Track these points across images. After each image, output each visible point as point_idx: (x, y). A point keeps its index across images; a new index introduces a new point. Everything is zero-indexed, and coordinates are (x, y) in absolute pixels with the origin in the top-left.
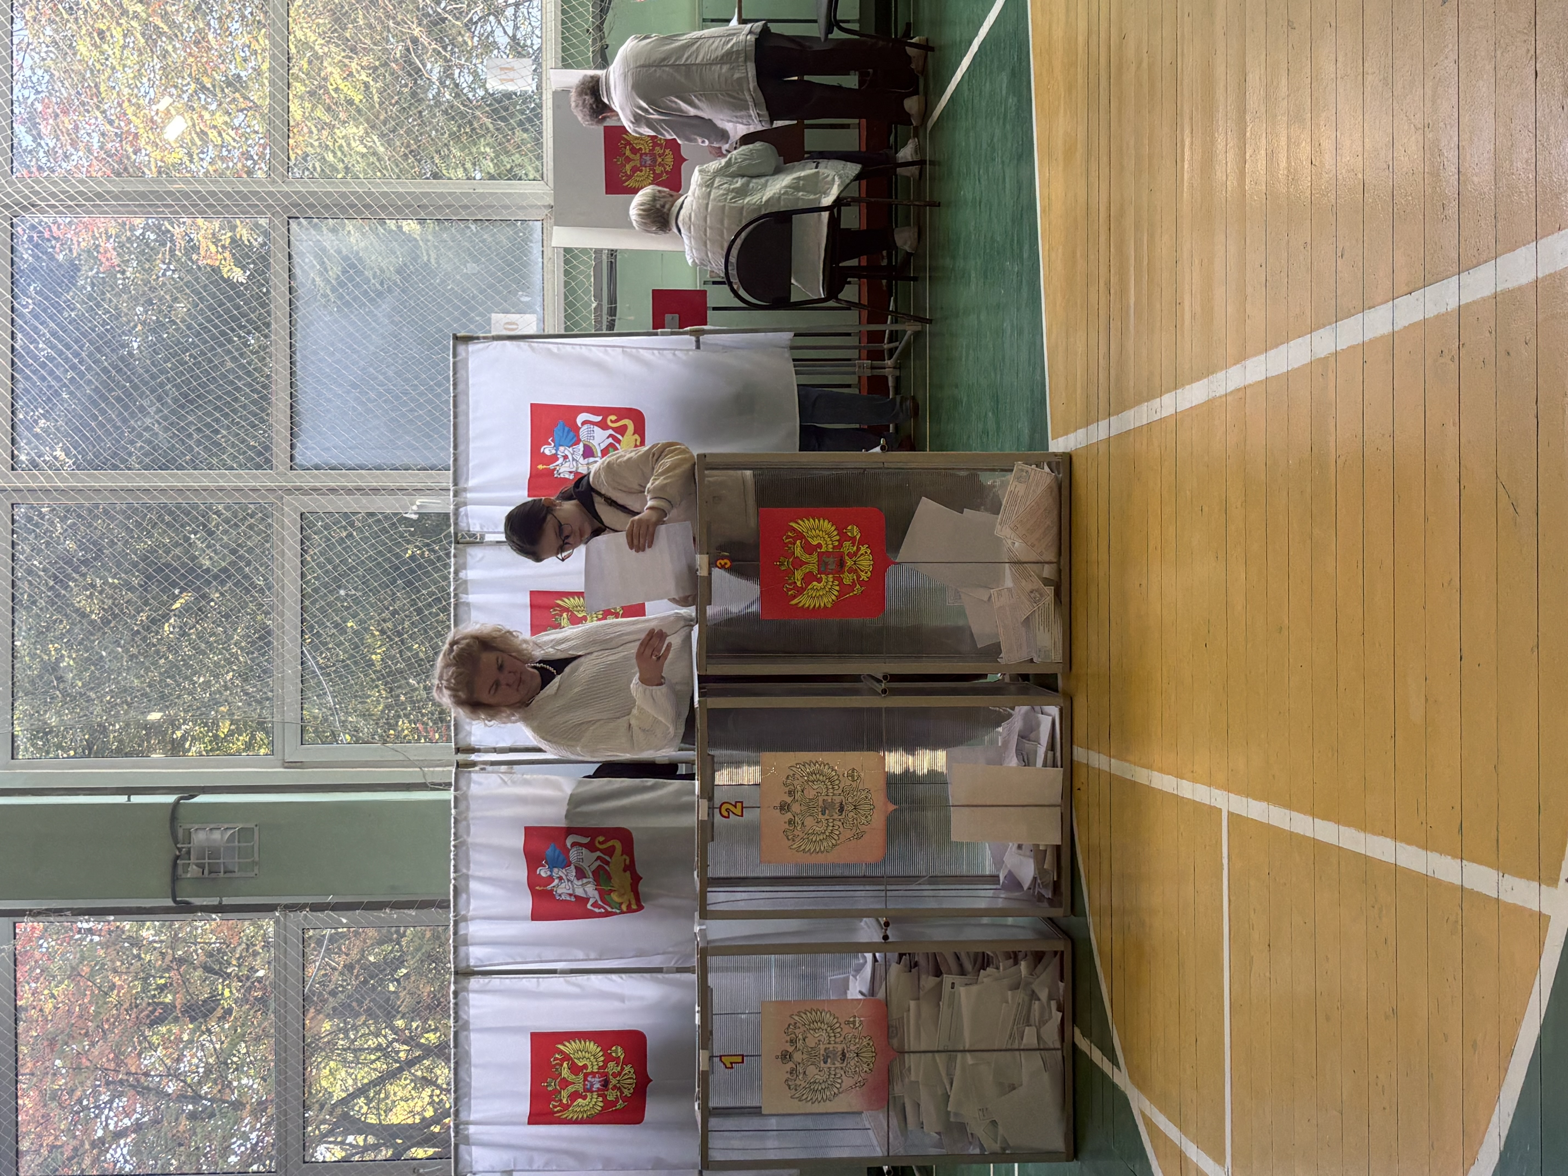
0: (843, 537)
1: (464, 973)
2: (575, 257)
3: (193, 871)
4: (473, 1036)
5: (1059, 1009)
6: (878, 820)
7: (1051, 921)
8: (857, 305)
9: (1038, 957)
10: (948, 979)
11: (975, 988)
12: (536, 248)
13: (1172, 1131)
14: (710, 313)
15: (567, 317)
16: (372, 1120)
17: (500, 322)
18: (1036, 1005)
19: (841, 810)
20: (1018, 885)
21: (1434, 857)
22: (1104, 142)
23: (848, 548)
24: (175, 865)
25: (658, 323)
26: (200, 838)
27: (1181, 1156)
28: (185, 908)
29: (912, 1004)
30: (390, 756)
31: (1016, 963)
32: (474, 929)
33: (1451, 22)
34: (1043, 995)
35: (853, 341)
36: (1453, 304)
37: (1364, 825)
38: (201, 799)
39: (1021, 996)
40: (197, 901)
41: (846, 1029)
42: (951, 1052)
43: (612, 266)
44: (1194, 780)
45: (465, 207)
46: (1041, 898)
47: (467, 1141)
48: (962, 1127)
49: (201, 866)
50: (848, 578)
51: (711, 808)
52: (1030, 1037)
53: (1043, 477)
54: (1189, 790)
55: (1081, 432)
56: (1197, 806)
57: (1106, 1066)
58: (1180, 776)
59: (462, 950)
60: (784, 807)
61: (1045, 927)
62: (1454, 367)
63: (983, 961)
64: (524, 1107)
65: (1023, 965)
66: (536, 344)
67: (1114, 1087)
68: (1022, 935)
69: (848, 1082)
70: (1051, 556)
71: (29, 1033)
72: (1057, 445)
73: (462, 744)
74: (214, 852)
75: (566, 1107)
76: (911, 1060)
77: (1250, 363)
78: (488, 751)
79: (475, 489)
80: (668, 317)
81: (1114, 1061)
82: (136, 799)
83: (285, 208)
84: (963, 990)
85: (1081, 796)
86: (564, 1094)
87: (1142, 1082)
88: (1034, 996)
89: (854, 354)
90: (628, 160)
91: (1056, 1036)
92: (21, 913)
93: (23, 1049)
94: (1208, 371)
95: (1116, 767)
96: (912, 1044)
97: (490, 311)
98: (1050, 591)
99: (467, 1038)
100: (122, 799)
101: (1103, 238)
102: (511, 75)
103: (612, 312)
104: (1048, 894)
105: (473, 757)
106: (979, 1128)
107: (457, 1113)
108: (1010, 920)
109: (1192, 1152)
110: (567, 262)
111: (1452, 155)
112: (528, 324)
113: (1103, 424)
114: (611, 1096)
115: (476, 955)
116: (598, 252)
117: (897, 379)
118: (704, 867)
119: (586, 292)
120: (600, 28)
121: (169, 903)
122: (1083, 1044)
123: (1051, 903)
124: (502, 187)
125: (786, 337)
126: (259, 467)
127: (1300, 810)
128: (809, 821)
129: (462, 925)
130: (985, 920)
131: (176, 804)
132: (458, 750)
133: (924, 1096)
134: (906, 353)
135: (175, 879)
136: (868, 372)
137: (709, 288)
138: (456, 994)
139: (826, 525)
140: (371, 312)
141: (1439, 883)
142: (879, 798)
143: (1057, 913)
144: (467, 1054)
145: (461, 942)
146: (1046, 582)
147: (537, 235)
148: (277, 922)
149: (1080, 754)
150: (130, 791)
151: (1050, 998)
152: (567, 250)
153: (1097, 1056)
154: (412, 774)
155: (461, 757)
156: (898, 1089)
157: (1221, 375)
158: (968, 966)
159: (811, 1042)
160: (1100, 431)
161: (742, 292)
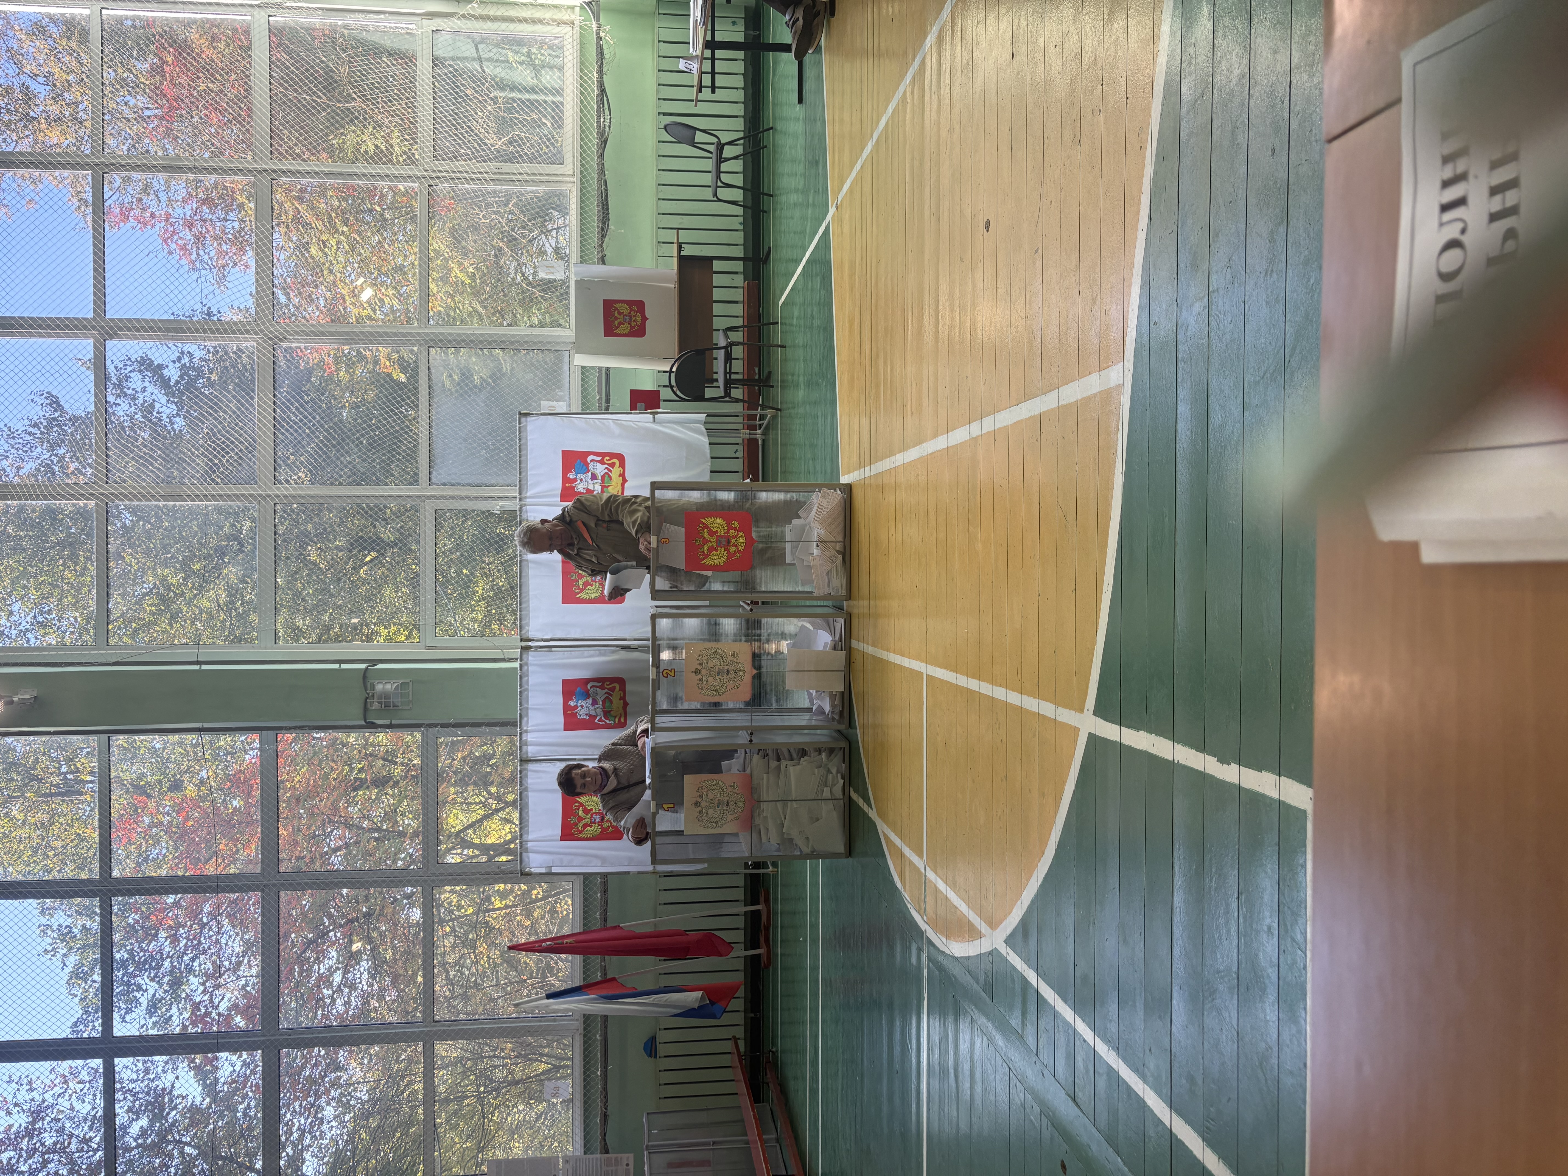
0: (730, 528)
1: (525, 761)
2: (588, 371)
3: (376, 705)
4: (530, 794)
5: (843, 778)
6: (747, 678)
7: (839, 731)
8: (743, 401)
9: (831, 751)
10: (784, 763)
11: (798, 767)
12: (566, 368)
13: (898, 841)
14: (662, 403)
15: (583, 404)
16: (477, 841)
17: (546, 406)
18: (830, 776)
19: (728, 673)
20: (824, 713)
21: (1025, 697)
22: (869, 317)
23: (732, 533)
24: (366, 703)
25: (633, 407)
26: (379, 687)
27: (902, 854)
28: (372, 726)
29: (765, 776)
30: (486, 644)
31: (820, 754)
32: (529, 737)
33: (1039, 263)
34: (834, 771)
35: (740, 419)
36: (1038, 412)
37: (993, 682)
38: (380, 666)
39: (823, 771)
40: (378, 722)
41: (730, 789)
42: (785, 801)
43: (608, 377)
44: (910, 658)
45: (526, 342)
46: (833, 719)
47: (527, 850)
48: (791, 840)
49: (380, 703)
50: (732, 550)
51: (658, 672)
52: (827, 793)
53: (838, 496)
54: (908, 663)
55: (856, 473)
56: (912, 671)
57: (865, 807)
58: (903, 655)
59: (524, 748)
60: (697, 672)
61: (835, 734)
62: (1038, 444)
63: (803, 753)
64: (559, 832)
65: (824, 755)
66: (565, 419)
67: (869, 818)
68: (823, 739)
69: (730, 817)
70: (840, 538)
71: (285, 796)
72: (844, 479)
73: (524, 637)
74: (386, 695)
75: (581, 832)
76: (764, 806)
77: (940, 439)
78: (538, 640)
79: (530, 497)
80: (639, 405)
81: (870, 805)
82: (344, 666)
83: (426, 342)
84: (792, 769)
85: (854, 666)
86: (580, 825)
87: (882, 815)
88: (829, 771)
89: (741, 426)
90: (616, 318)
91: (841, 793)
92: (280, 728)
93: (282, 805)
94: (919, 443)
95: (872, 650)
96: (765, 797)
97: (540, 399)
98: (840, 556)
99: (527, 796)
100: (336, 666)
101: (868, 369)
102: (552, 270)
103: (608, 401)
104: (837, 717)
105: (530, 644)
106: (800, 842)
107: (521, 836)
108: (819, 731)
109: (907, 851)
110: (583, 373)
111: (1039, 334)
112: (561, 407)
113: (867, 468)
114: (605, 825)
115: (531, 751)
116: (600, 368)
117: (763, 441)
118: (654, 704)
119: (594, 390)
120: (601, 246)
121: (363, 723)
122: (854, 796)
123: (839, 722)
124: (546, 332)
125: (703, 416)
126: (411, 484)
127: (962, 674)
128: (711, 679)
129: (524, 735)
130: (806, 731)
131: (367, 669)
132: (522, 640)
133: (771, 825)
134: (767, 428)
135: (366, 709)
136: (748, 436)
137: (661, 389)
138: (521, 772)
139: (720, 521)
140: (474, 400)
141: (1028, 711)
142: (748, 666)
143: (842, 727)
144: (527, 804)
145: (523, 744)
146: (838, 552)
147: (566, 359)
148: (422, 734)
149: (854, 644)
150: (340, 662)
151: (838, 772)
152: (583, 367)
153: (861, 803)
154: (497, 654)
155: (524, 644)
156: (757, 821)
157: (925, 445)
158: (795, 755)
159: (711, 796)
160: (866, 472)
161: (678, 393)
